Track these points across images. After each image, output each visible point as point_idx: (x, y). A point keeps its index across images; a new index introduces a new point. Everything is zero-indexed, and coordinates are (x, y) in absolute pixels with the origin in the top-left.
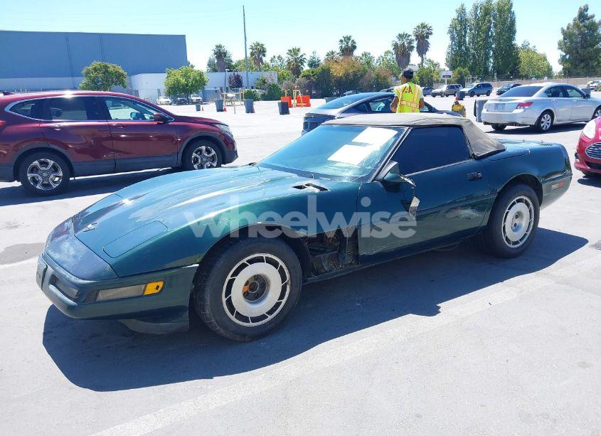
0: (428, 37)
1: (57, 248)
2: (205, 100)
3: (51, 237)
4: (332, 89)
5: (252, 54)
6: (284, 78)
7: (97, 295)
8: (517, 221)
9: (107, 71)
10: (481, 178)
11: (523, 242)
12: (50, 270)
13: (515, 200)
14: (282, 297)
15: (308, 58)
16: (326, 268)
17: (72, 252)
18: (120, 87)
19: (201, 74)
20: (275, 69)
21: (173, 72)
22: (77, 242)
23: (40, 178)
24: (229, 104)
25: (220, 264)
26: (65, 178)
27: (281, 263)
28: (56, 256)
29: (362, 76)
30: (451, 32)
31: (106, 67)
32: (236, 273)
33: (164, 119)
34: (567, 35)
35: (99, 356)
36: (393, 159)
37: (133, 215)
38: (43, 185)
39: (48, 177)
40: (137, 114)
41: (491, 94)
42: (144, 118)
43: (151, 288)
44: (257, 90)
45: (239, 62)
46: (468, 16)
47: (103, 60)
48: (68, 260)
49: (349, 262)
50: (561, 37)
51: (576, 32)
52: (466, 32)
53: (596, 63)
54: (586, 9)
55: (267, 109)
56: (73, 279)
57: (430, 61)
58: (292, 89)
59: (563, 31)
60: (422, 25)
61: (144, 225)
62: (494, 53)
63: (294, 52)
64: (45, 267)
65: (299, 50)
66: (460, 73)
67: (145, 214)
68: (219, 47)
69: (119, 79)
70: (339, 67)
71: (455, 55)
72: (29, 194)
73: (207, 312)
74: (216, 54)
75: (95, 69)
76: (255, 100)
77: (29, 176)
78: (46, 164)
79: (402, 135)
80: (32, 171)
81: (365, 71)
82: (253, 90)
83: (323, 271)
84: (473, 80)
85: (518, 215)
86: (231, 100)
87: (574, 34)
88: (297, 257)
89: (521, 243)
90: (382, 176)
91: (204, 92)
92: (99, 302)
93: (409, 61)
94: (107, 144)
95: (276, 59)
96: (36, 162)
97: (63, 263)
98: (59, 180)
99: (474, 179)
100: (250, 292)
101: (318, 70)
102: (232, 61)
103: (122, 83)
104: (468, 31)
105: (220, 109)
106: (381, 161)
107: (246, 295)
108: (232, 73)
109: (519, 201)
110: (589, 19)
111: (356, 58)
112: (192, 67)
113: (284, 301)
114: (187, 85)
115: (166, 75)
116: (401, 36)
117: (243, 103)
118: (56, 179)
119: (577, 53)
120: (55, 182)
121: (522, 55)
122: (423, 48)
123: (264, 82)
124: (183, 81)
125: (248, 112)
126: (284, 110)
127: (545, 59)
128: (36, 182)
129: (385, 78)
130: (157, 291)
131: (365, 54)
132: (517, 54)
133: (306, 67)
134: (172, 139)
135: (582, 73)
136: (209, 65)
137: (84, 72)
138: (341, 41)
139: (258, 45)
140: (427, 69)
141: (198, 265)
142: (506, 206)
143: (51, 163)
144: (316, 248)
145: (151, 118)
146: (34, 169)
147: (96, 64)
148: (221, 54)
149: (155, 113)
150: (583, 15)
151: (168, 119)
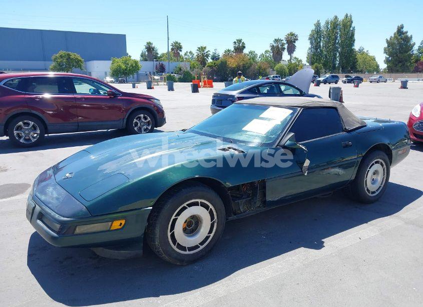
0: (295, 42)
1: (43, 192)
2: (139, 81)
3: (37, 182)
4: (228, 76)
5: (172, 49)
6: (194, 67)
7: (75, 229)
8: (375, 177)
9: (69, 58)
10: (351, 146)
11: (379, 192)
12: (38, 208)
13: (374, 162)
14: (210, 232)
15: (211, 53)
16: (242, 210)
17: (55, 195)
18: (79, 69)
19: (136, 62)
20: (188, 60)
21: (117, 60)
22: (58, 187)
23: (23, 135)
24: (156, 83)
25: (167, 207)
26: (41, 135)
27: (211, 207)
28: (43, 198)
29: (249, 67)
30: (310, 39)
31: (69, 55)
32: (178, 214)
33: (115, 94)
34: (390, 43)
35: (73, 274)
36: (291, 131)
37: (101, 168)
38: (25, 139)
39: (29, 133)
40: (94, 90)
41: (338, 83)
42: (99, 93)
43: (116, 225)
44: (175, 75)
45: (163, 55)
46: (322, 28)
47: (67, 50)
48: (52, 201)
49: (258, 205)
50: (386, 45)
51: (396, 42)
52: (321, 40)
53: (409, 64)
54: (402, 27)
55: (183, 89)
56: (57, 216)
57: (296, 58)
58: (200, 74)
59: (387, 41)
60: (291, 33)
61: (109, 176)
62: (340, 55)
63: (202, 49)
64: (34, 206)
65: (205, 48)
66: (316, 67)
67: (110, 167)
68: (149, 44)
69: (78, 64)
70: (233, 61)
71: (313, 55)
72: (14, 146)
73: (157, 243)
74: (146, 48)
75: (61, 57)
76: (174, 82)
77: (15, 132)
78: (28, 124)
79: (296, 114)
80: (17, 129)
81: (251, 64)
82: (172, 75)
83: (239, 212)
84: (326, 73)
85: (375, 173)
86: (157, 81)
87: (394, 43)
88: (222, 202)
89: (377, 193)
90: (283, 143)
91: (138, 74)
92: (77, 235)
93: (281, 58)
94: (72, 111)
95: (188, 54)
96: (21, 123)
97: (49, 203)
98: (37, 136)
99: (347, 146)
100: (187, 228)
101: (218, 62)
102: (158, 54)
103: (80, 66)
104: (322, 39)
105: (150, 87)
106: (282, 132)
107: (185, 230)
108: (158, 62)
109: (376, 162)
110: (404, 34)
111: (245, 54)
112: (130, 57)
113: (212, 235)
114: (126, 70)
115: (111, 62)
116: (276, 41)
117: (165, 83)
118: (35, 135)
119: (397, 56)
120: (33, 137)
121: (359, 56)
122: (291, 50)
123: (180, 69)
124: (123, 67)
125: (169, 90)
126: (195, 89)
127: (374, 59)
128: (20, 137)
129: (265, 69)
130: (120, 227)
131: (251, 52)
132: (356, 56)
133: (210, 60)
134: (120, 109)
135: (400, 70)
136: (142, 56)
137: (53, 57)
138: (235, 43)
139: (177, 43)
140: (294, 64)
141: (151, 208)
142: (368, 166)
143: (32, 123)
144: (234, 195)
145: (104, 93)
146: (19, 128)
147: (62, 52)
148: (150, 48)
149: (108, 90)
150: (400, 31)
151: (117, 94)
